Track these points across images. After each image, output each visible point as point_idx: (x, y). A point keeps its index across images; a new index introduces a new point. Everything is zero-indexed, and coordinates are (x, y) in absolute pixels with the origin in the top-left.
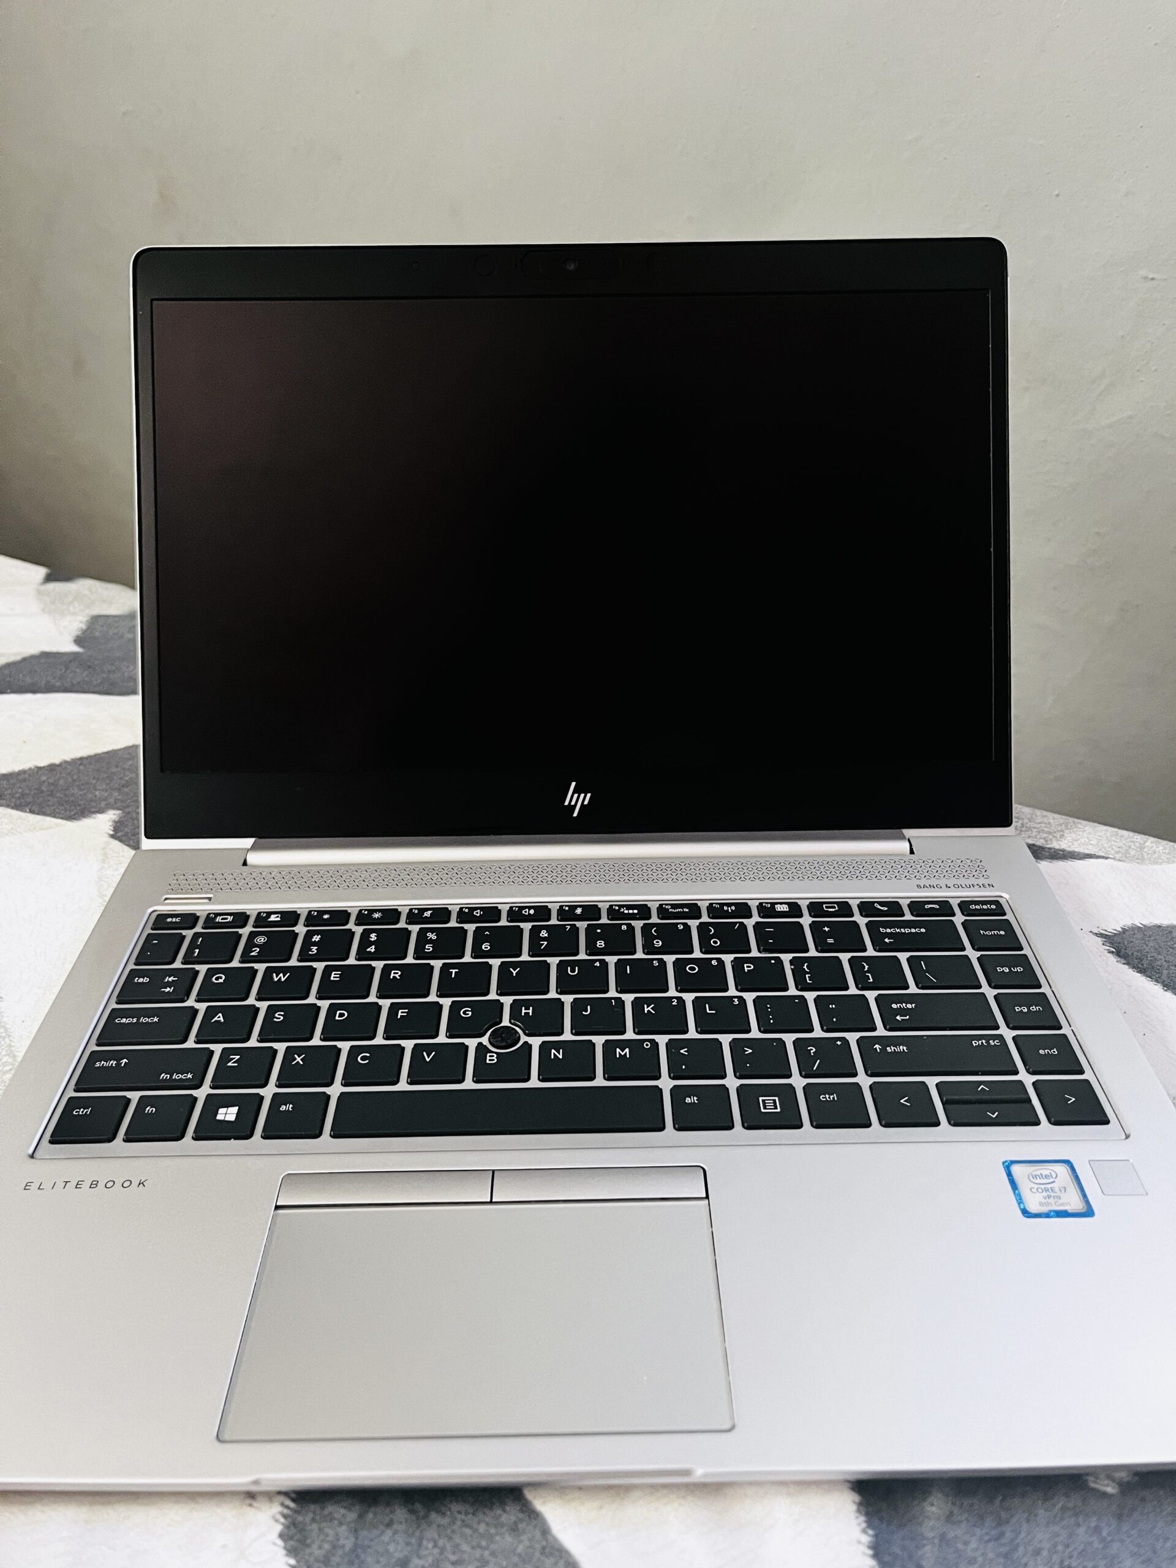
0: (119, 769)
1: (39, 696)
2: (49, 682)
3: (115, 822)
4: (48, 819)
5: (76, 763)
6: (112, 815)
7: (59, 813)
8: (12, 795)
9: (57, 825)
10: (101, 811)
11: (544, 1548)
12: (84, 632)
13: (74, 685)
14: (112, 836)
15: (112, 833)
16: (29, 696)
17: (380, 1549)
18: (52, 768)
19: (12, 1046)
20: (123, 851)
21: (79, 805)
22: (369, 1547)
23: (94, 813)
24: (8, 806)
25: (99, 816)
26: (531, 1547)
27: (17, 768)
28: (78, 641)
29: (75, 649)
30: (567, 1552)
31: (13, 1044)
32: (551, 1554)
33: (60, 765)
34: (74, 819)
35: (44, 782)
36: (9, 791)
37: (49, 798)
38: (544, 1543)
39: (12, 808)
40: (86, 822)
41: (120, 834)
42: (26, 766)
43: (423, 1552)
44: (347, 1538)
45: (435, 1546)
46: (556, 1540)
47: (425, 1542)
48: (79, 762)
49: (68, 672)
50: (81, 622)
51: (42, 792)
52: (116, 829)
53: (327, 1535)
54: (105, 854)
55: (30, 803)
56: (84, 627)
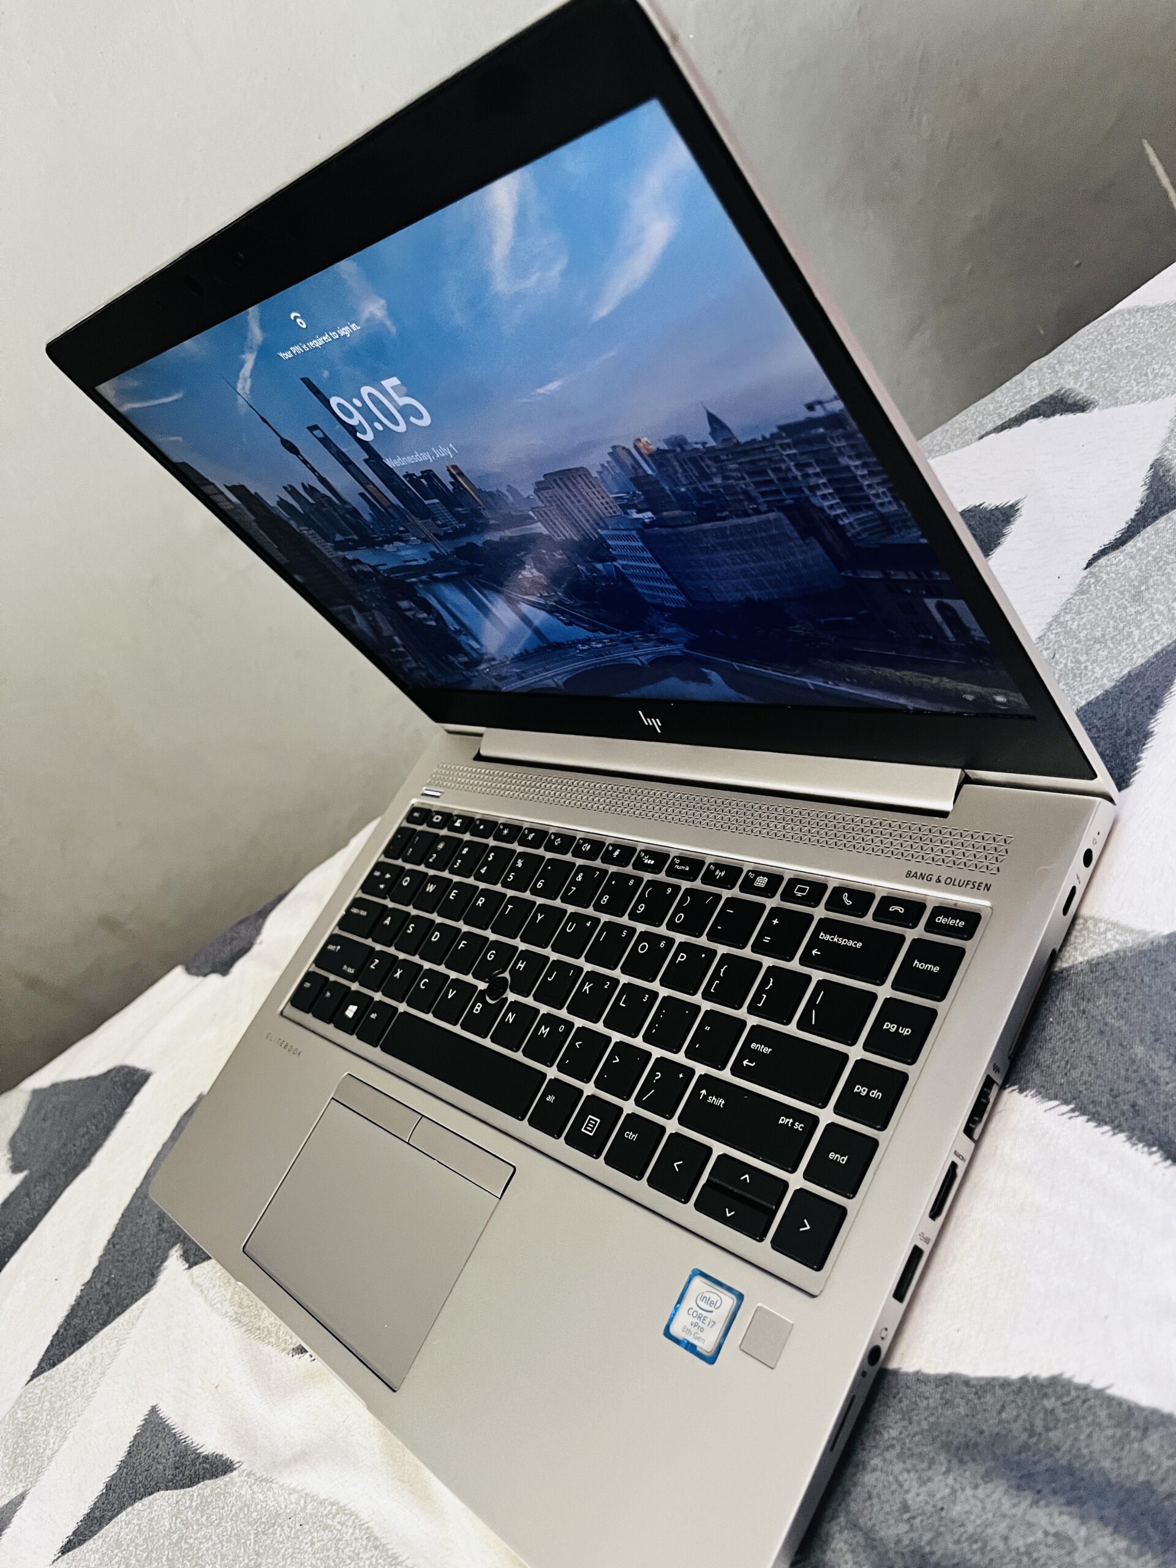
0: (144, 1217)
1: (31, 1238)
2: (28, 1219)
3: (181, 1256)
4: (134, 1307)
5: (109, 1249)
6: (175, 1253)
7: (138, 1294)
8: (91, 1321)
9: (144, 1304)
10: (164, 1259)
11: (976, 1393)
12: (13, 1159)
13: (48, 1202)
14: (190, 1267)
15: (187, 1266)
16: (25, 1246)
17: (882, 1518)
18: (97, 1271)
19: (283, 1485)
20: (205, 1269)
21: (145, 1272)
22: (874, 1525)
23: (159, 1266)
24: (97, 1332)
25: (166, 1264)
26: (968, 1401)
27: (71, 1301)
28: (16, 1169)
29: (20, 1177)
30: (994, 1379)
31: (281, 1483)
32: (985, 1392)
33: (100, 1263)
34: (152, 1286)
35: (102, 1287)
36: (86, 1322)
37: (119, 1291)
38: (974, 1390)
39: (101, 1329)
40: (163, 1278)
41: (191, 1260)
42: (76, 1291)
43: (906, 1486)
44: (855, 1536)
45: (908, 1471)
46: (978, 1379)
47: (901, 1478)
48: (111, 1246)
49: (33, 1197)
50: (5, 1155)
51: (108, 1294)
52: (187, 1260)
53: (841, 1550)
54: (198, 1285)
55: (109, 1312)
56: (9, 1156)
